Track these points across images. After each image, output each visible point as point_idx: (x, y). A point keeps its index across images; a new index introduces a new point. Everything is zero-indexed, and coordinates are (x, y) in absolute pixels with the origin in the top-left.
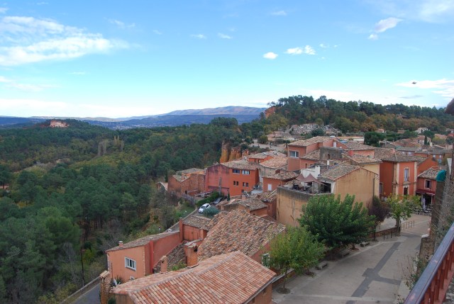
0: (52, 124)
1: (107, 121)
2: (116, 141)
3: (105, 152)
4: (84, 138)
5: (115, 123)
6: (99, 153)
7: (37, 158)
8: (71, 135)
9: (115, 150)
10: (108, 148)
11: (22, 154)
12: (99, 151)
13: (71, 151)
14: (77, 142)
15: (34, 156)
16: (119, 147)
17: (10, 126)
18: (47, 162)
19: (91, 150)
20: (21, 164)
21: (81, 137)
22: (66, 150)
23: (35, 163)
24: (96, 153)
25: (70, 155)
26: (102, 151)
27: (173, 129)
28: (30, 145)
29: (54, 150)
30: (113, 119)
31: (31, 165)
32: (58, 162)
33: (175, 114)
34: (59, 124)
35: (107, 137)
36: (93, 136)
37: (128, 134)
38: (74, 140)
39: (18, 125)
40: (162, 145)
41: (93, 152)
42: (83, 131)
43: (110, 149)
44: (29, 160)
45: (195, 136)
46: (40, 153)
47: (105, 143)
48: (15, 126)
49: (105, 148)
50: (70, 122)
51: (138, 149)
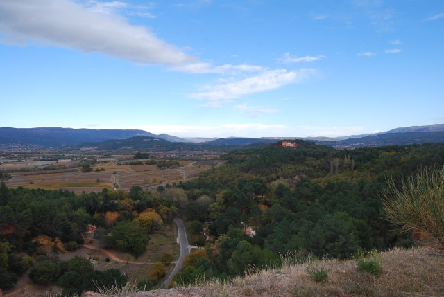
0: (283, 144)
1: (327, 140)
2: (347, 160)
3: (337, 170)
4: (316, 157)
5: (335, 142)
6: (331, 171)
7: (279, 174)
8: (305, 154)
9: (346, 168)
10: (339, 166)
11: (268, 170)
12: (332, 169)
13: (307, 168)
14: (311, 161)
15: (277, 172)
16: (350, 166)
17: (246, 146)
18: (287, 178)
19: (323, 168)
20: (267, 179)
21: (314, 156)
22: (302, 168)
23: (278, 177)
24: (328, 171)
25: (307, 172)
26: (334, 169)
27: (403, 148)
28: (274, 162)
29: (293, 167)
30: (332, 139)
31: (275, 180)
32: (296, 177)
33: (397, 131)
34: (289, 144)
35: (336, 156)
36: (324, 155)
37: (357, 153)
38: (308, 159)
39: (253, 145)
40: (398, 165)
41: (326, 169)
42: (315, 150)
43: (342, 167)
44: (274, 175)
45: (433, 156)
46: (282, 170)
47: (336, 161)
48: (250, 145)
49: (337, 165)
50: (298, 142)
51: (372, 169)
